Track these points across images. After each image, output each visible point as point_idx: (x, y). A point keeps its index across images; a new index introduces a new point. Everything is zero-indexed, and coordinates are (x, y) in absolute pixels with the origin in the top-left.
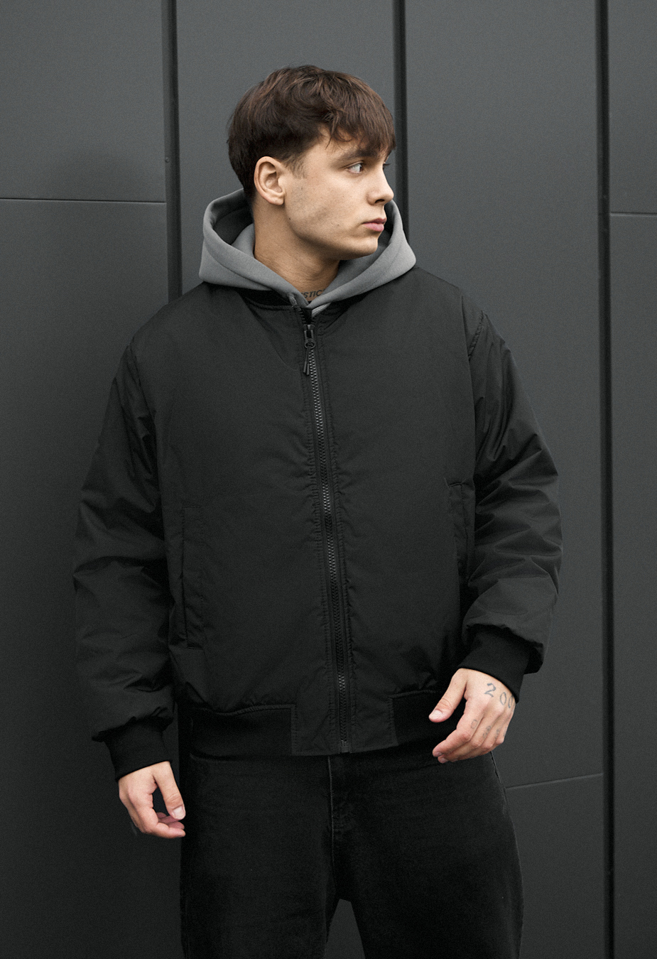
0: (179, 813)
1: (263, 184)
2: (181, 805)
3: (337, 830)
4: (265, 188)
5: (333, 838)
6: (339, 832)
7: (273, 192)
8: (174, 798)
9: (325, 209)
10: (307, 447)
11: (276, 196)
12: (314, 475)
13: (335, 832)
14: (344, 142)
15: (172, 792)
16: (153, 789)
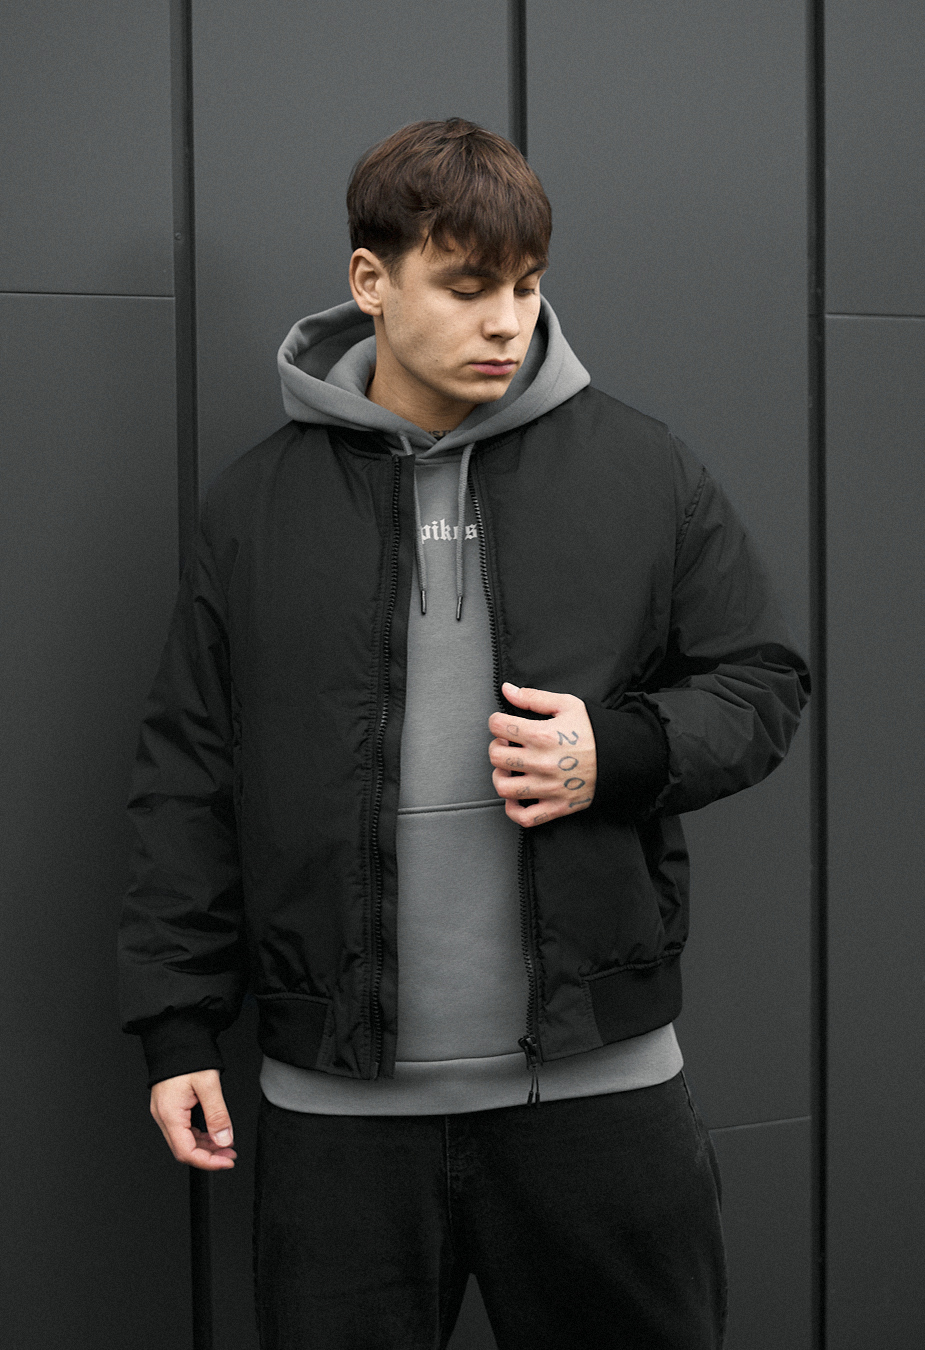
0: (224, 1138)
1: (357, 283)
2: (228, 1128)
3: (454, 1174)
4: (360, 289)
5: (449, 1185)
6: (457, 1178)
7: (367, 296)
8: (218, 1118)
9: (421, 335)
10: (370, 651)
11: (371, 304)
12: (374, 691)
13: (451, 1177)
14: (449, 251)
15: (216, 1108)
16: (192, 1103)
